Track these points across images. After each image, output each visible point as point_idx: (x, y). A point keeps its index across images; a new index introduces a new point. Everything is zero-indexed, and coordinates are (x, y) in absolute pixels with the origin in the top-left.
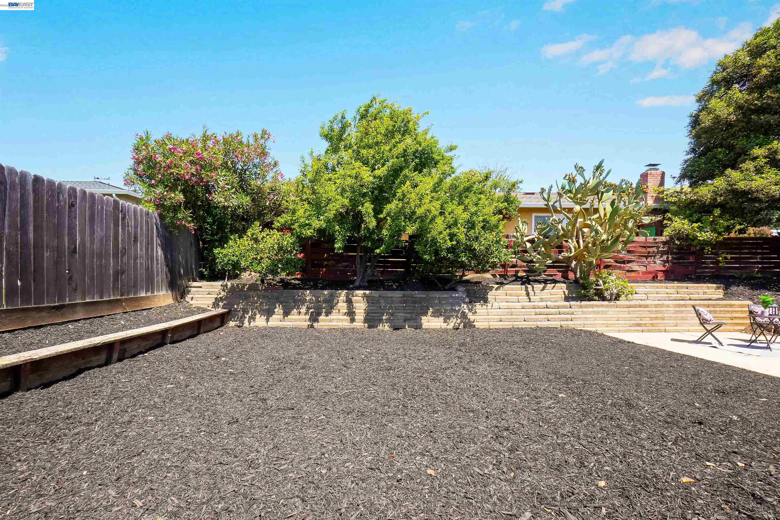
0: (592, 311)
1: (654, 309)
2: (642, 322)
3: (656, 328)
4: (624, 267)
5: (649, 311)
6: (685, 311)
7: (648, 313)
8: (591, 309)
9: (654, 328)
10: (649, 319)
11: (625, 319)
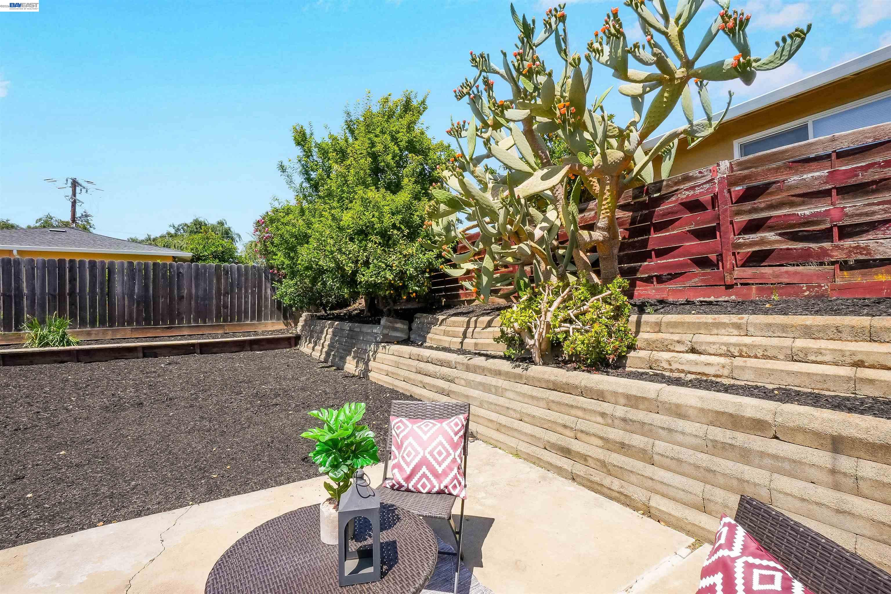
0: (480, 383)
1: (620, 411)
2: (576, 446)
3: (616, 484)
4: (824, 252)
5: (603, 415)
6: (762, 454)
7: (599, 419)
8: (479, 378)
9: (607, 481)
10: (600, 443)
11: (534, 421)
